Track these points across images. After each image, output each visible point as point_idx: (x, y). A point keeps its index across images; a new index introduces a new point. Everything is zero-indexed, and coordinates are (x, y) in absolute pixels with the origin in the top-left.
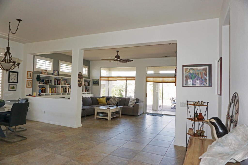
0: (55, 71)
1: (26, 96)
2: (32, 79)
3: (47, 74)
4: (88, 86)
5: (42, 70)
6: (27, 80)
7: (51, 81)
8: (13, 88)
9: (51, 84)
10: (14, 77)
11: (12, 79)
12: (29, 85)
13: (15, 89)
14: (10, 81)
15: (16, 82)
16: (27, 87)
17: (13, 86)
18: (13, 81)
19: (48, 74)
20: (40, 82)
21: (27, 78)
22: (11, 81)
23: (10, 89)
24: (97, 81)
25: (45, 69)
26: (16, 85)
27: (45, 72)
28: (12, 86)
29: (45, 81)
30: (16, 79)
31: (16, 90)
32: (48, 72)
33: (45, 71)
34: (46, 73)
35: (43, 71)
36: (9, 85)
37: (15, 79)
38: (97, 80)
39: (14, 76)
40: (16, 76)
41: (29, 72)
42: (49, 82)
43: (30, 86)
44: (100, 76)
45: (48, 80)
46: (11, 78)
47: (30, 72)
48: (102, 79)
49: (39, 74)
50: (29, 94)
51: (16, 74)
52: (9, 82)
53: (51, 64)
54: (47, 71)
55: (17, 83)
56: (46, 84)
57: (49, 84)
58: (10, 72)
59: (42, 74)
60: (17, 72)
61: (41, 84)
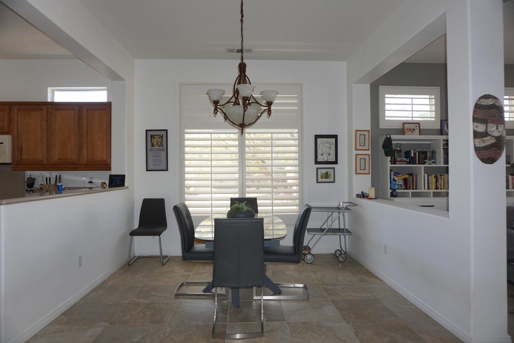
1: (355, 196)
2: (368, 150)
3: (420, 135)
5: (404, 123)
6: (356, 155)
7: (433, 152)
8: (326, 176)
9: (434, 163)
10: (328, 150)
11: (322, 155)
12: (363, 167)
13: (332, 180)
14: (318, 160)
15: (334, 160)
16: (356, 173)
17: (327, 173)
18: (326, 159)
19: (421, 132)
20: (398, 159)
21: (356, 150)
22: (320, 159)
23: (320, 180)
25: (410, 119)
26: (334, 168)
27: (414, 130)
28: (324, 171)
29: (415, 154)
30: (333, 153)
31: (334, 182)
32: (421, 128)
33: (412, 126)
34: (417, 131)
35: (406, 126)
36: (317, 169)
37: (330, 154)
39: (329, 145)
40: (333, 147)
41: (359, 133)
42: (428, 156)
43: (366, 171)
45: (422, 150)
46: (319, 152)
47: (364, 133)
49: (388, 136)
50: (362, 192)
51: (333, 140)
52: (317, 162)
53: (434, 103)
54: (419, 124)
55: (336, 162)
56: (417, 162)
57: (426, 162)
58: (317, 137)
59: (406, 136)
60: (335, 137)
61: (402, 163)
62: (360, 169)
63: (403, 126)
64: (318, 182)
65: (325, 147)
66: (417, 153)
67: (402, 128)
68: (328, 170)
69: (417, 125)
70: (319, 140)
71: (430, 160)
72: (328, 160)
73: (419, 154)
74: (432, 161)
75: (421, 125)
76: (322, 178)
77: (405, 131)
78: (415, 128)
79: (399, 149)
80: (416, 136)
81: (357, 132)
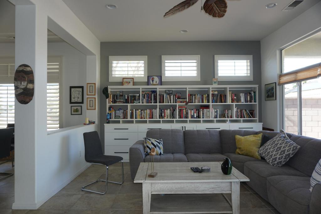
0: (153, 78)
2: (95, 95)
3: (133, 85)
4: (251, 102)
5: (123, 79)
6: (87, 98)
8: (77, 111)
10: (78, 95)
11: (74, 98)
13: (80, 113)
14: (72, 101)
15: (81, 101)
16: (87, 109)
17: (77, 109)
18: (76, 101)
19: (134, 84)
20: (118, 100)
21: (87, 95)
22: (73, 100)
24: (272, 89)
25: (127, 76)
26: (81, 106)
27: (130, 82)
28: (75, 108)
29: (128, 97)
30: (80, 97)
32: (134, 81)
33: (128, 80)
34: (132, 83)
35: (124, 80)
36: (71, 106)
38: (272, 86)
39: (77, 92)
40: (81, 93)
41: (89, 85)
42: (136, 98)
43: (93, 108)
44: (278, 72)
45: (132, 95)
46: (73, 96)
47: (92, 85)
48: (284, 79)
51: (81, 89)
52: (71, 103)
53: (143, 66)
54: (133, 79)
55: (82, 103)
56: (130, 102)
57: (135, 102)
58: (71, 87)
59: (123, 86)
60: (82, 87)
61: (120, 102)
62: (90, 107)
63: (123, 80)
64: (72, 114)
65: (76, 93)
66: (130, 97)
67: (122, 81)
68: (78, 107)
69: (132, 79)
70: (73, 89)
71: (137, 100)
72: (78, 101)
73: (131, 97)
74: (138, 101)
75: (134, 79)
76: (74, 112)
77: (124, 83)
78: (131, 81)
79: (121, 94)
80: (131, 86)
81: (88, 84)
